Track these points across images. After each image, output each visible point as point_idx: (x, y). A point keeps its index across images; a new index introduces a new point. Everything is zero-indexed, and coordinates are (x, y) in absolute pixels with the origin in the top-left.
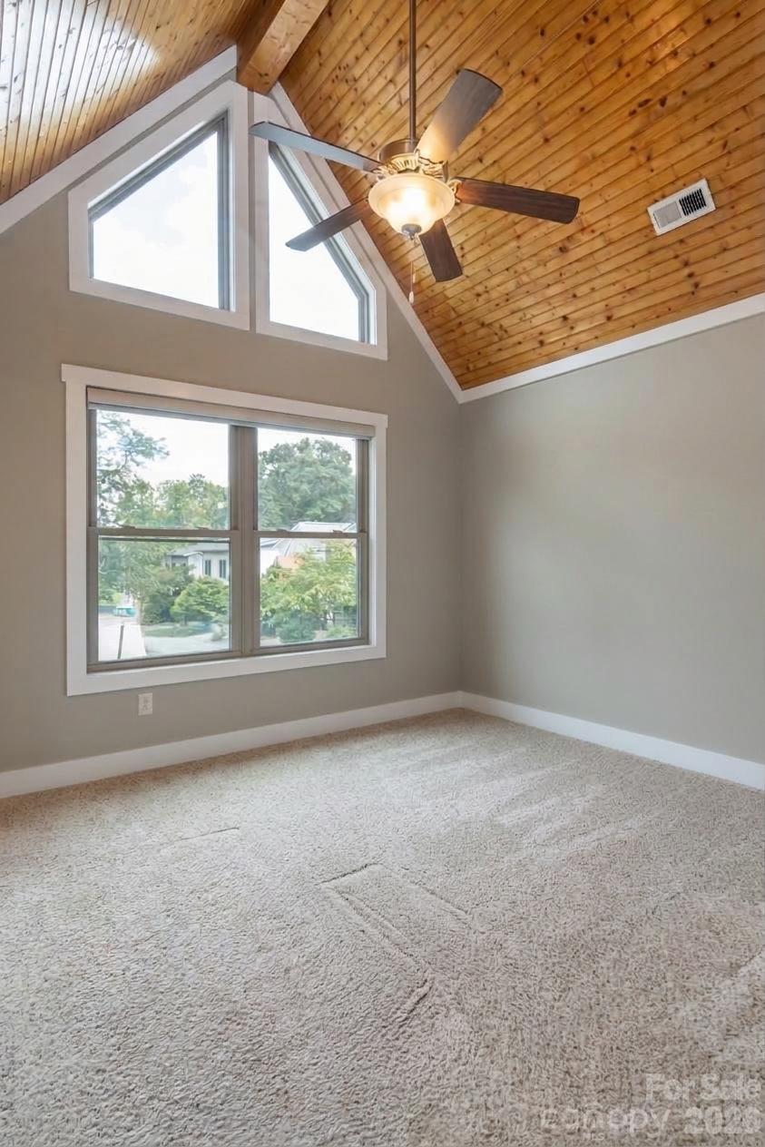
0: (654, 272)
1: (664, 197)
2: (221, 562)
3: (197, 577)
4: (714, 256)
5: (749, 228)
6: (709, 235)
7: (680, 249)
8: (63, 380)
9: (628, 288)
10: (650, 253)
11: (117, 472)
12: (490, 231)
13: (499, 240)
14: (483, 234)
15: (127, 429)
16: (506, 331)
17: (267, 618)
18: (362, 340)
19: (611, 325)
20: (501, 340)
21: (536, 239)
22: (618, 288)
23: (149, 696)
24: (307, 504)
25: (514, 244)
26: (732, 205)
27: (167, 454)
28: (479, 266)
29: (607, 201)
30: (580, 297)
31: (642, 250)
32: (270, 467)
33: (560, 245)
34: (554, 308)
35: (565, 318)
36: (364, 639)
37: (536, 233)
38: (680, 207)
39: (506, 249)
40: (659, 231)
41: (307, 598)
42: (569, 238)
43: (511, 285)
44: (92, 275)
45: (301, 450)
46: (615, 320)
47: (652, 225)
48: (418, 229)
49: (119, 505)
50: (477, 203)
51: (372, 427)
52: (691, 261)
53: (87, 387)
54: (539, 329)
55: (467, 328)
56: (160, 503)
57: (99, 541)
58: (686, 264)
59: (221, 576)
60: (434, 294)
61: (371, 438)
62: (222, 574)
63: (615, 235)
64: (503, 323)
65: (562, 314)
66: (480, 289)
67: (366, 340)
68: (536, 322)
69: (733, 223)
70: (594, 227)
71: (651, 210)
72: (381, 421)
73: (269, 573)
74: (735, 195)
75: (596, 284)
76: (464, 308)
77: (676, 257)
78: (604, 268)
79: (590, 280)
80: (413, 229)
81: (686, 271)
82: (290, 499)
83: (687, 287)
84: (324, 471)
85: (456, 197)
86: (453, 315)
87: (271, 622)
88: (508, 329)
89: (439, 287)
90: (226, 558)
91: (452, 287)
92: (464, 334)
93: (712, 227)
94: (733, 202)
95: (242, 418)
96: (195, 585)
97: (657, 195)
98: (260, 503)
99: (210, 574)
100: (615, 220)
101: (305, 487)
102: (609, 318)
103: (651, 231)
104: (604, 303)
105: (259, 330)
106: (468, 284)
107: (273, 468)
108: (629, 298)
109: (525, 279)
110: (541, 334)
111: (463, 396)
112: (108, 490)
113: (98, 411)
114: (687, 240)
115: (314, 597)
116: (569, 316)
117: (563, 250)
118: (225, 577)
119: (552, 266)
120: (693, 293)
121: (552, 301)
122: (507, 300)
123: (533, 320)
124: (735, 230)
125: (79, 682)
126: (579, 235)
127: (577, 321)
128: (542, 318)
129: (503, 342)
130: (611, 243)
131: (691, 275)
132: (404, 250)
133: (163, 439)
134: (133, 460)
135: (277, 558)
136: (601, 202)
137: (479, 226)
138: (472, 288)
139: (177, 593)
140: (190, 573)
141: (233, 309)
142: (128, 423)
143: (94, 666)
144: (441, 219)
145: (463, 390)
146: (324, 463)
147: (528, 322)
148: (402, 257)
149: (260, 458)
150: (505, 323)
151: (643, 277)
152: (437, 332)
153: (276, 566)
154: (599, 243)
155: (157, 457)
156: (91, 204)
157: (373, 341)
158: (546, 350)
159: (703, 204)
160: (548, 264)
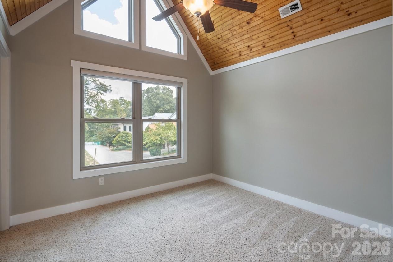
0: (280, 31)
1: (284, 5)
2: (129, 126)
3: (121, 131)
4: (301, 26)
5: (314, 16)
6: (299, 19)
7: (289, 23)
8: (72, 66)
9: (271, 36)
10: (279, 24)
11: (94, 96)
12: (223, 16)
13: (226, 20)
14: (220, 17)
15: (98, 83)
16: (228, 50)
17: (145, 145)
18: (179, 53)
19: (265, 49)
20: (226, 54)
21: (239, 19)
22: (267, 37)
23: (103, 178)
24: (158, 107)
25: (232, 21)
26: (308, 8)
27: (111, 91)
28: (219, 28)
29: (264, 6)
30: (254, 39)
31: (276, 23)
32: (146, 95)
33: (247, 22)
34: (245, 43)
35: (249, 46)
36: (179, 156)
37: (239, 17)
38: (290, 9)
39: (229, 22)
40: (282, 17)
41: (159, 138)
42: (251, 19)
43: (230, 35)
44: (83, 28)
45: (156, 89)
46: (266, 47)
47: (280, 15)
48: (201, 13)
49: (95, 107)
50: (221, 5)
51: (182, 83)
52: (293, 27)
53: (81, 68)
54: (239, 50)
55: (215, 49)
56: (109, 107)
57: (85, 123)
58: (291, 28)
59: (129, 131)
60: (203, 38)
61: (181, 87)
62: (130, 130)
63: (267, 18)
64: (227, 48)
65: (248, 45)
66: (219, 36)
67: (180, 53)
68: (238, 48)
69: (308, 14)
70: (259, 15)
71: (280, 9)
72: (185, 81)
73: (146, 130)
74: (309, 5)
75: (259, 35)
76: (213, 43)
77: (288, 26)
78: (262, 29)
79: (258, 34)
80: (198, 14)
81: (291, 31)
82: (153, 105)
83: (292, 36)
84: (164, 96)
85: (214, 3)
86: (210, 45)
87: (146, 147)
88: (229, 50)
89: (205, 35)
90: (131, 125)
91: (210, 35)
92: (214, 51)
93: (301, 16)
94: (308, 7)
95: (136, 80)
96: (121, 134)
97: (282, 5)
98: (143, 107)
99: (126, 130)
100: (267, 13)
101: (158, 102)
102: (264, 47)
103: (279, 17)
104: (262, 42)
105: (143, 49)
106: (215, 34)
107: (147, 95)
108: (271, 39)
109: (235, 33)
110: (240, 52)
111: (212, 73)
112: (91, 103)
113: (84, 77)
114: (291, 20)
115: (161, 138)
116: (250, 46)
117: (248, 23)
118: (131, 131)
119: (244, 28)
120: (293, 39)
121: (244, 41)
122: (229, 40)
123: (237, 47)
124: (309, 17)
125: (77, 174)
126: (254, 18)
127: (253, 48)
128: (241, 46)
129: (227, 55)
130: (265, 21)
131: (293, 32)
132: (194, 22)
133: (110, 86)
134: (100, 92)
135: (148, 125)
136: (263, 7)
137: (219, 15)
138: (216, 36)
139: (114, 137)
140: (119, 130)
141: (133, 42)
142: (98, 80)
143: (83, 168)
144: (208, 11)
145: (212, 71)
146: (164, 94)
147: (236, 48)
148: (193, 24)
149: (143, 92)
150: (228, 48)
151: (276, 33)
152: (204, 51)
153: (148, 128)
154: (261, 21)
155: (108, 92)
156: (82, 3)
157: (182, 53)
158: (241, 57)
159: (298, 8)
160: (243, 28)
